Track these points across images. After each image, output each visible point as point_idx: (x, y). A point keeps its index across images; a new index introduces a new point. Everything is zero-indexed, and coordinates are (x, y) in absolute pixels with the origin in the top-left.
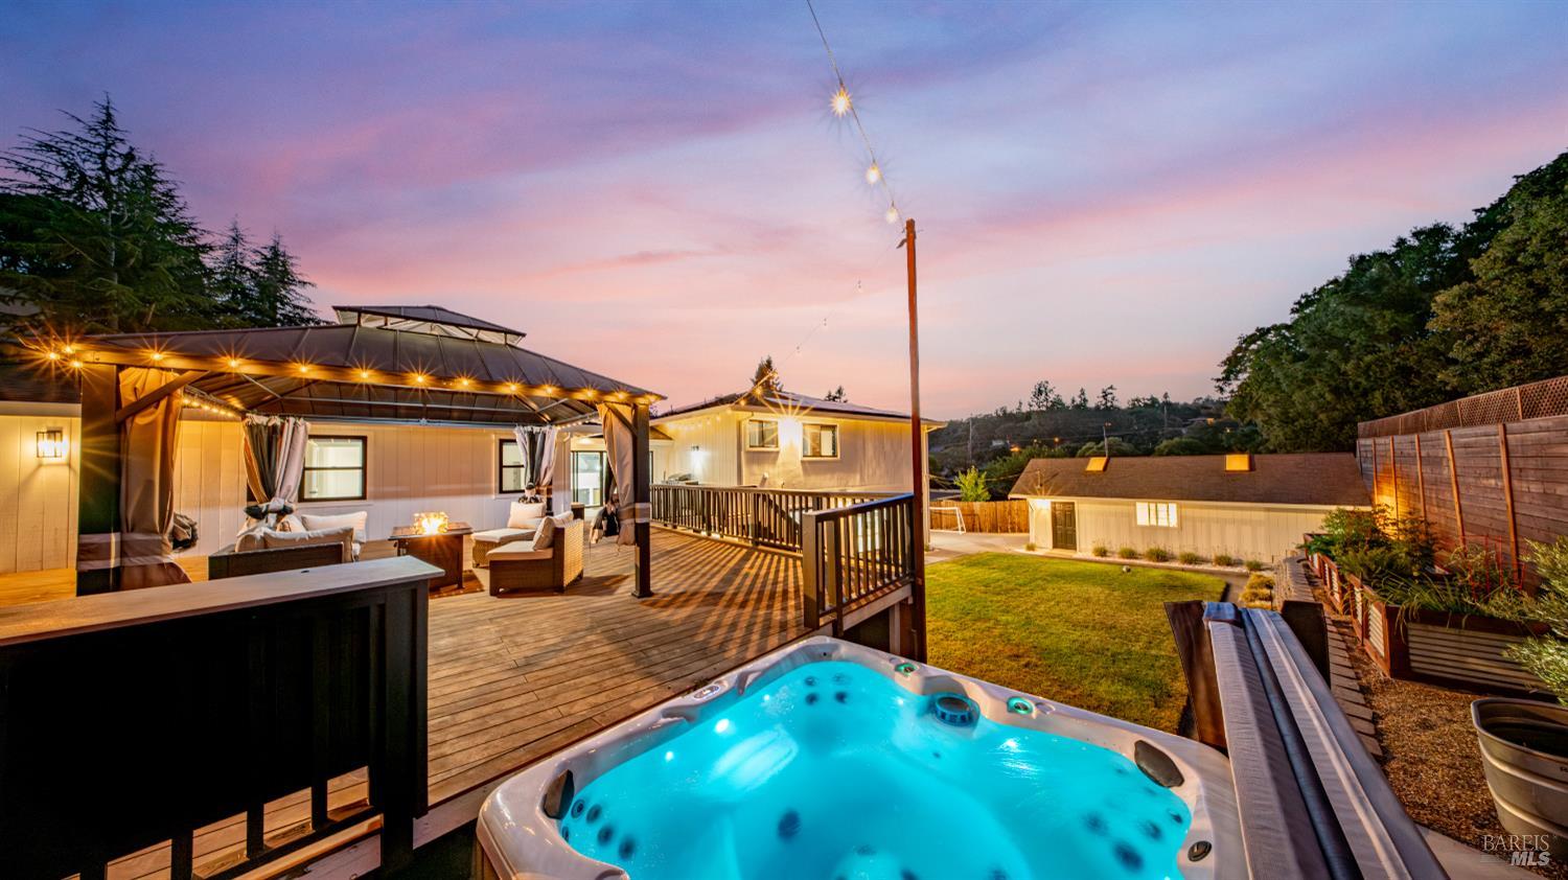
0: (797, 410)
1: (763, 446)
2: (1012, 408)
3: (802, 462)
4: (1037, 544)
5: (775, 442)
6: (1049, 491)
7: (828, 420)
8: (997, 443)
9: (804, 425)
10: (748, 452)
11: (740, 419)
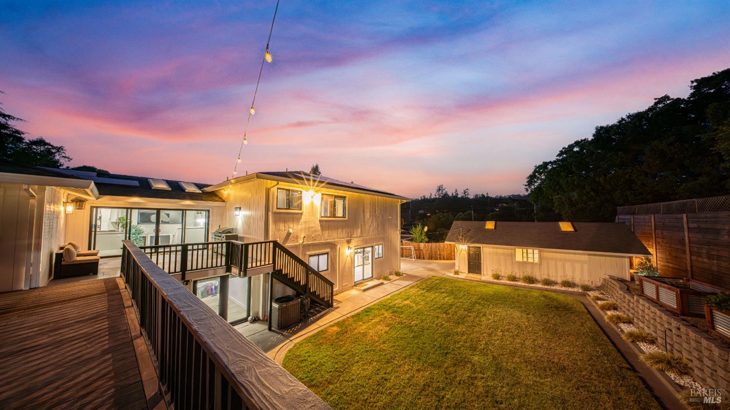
0: (316, 183)
1: (289, 209)
2: (427, 196)
3: (320, 221)
4: (460, 271)
5: (300, 207)
6: (466, 242)
7: (341, 193)
8: (421, 212)
9: (323, 194)
10: (275, 213)
11: (268, 187)
